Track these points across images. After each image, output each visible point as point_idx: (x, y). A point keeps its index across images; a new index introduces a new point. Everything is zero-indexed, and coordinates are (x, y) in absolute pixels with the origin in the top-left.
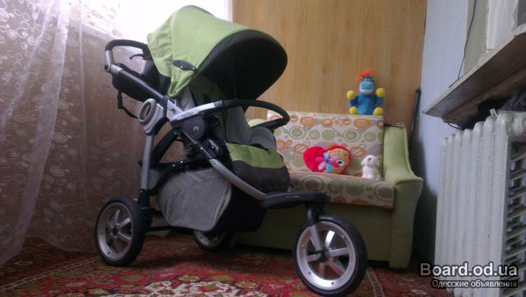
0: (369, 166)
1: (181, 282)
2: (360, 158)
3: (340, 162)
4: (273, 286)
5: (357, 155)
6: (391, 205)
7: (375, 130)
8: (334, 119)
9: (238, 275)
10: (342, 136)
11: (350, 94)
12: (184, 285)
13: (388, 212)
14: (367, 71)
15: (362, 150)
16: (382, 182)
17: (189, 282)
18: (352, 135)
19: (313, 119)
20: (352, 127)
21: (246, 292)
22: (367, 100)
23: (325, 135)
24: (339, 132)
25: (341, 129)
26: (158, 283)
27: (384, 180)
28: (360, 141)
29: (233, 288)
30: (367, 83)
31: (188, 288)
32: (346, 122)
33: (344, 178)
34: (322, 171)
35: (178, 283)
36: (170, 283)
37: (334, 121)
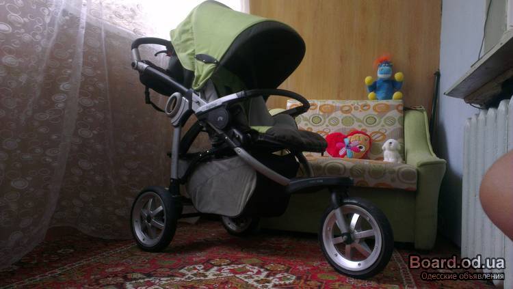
0: (390, 150)
1: (213, 265)
2: (380, 143)
3: (361, 147)
4: (300, 268)
5: (378, 139)
6: (415, 187)
7: (395, 114)
8: (352, 105)
9: (266, 258)
10: (362, 122)
11: (368, 79)
12: (216, 268)
13: (412, 194)
14: (383, 56)
15: (383, 134)
16: (405, 165)
17: (220, 266)
18: (372, 121)
19: (332, 106)
20: (371, 112)
21: (275, 274)
22: (386, 85)
23: (344, 121)
24: (358, 117)
25: (361, 115)
26: (191, 267)
27: (406, 163)
28: (380, 125)
29: (262, 270)
30: (385, 68)
31: (219, 270)
32: (365, 108)
33: (366, 162)
34: (343, 156)
35: (210, 266)
36: (203, 267)
37: (353, 107)
